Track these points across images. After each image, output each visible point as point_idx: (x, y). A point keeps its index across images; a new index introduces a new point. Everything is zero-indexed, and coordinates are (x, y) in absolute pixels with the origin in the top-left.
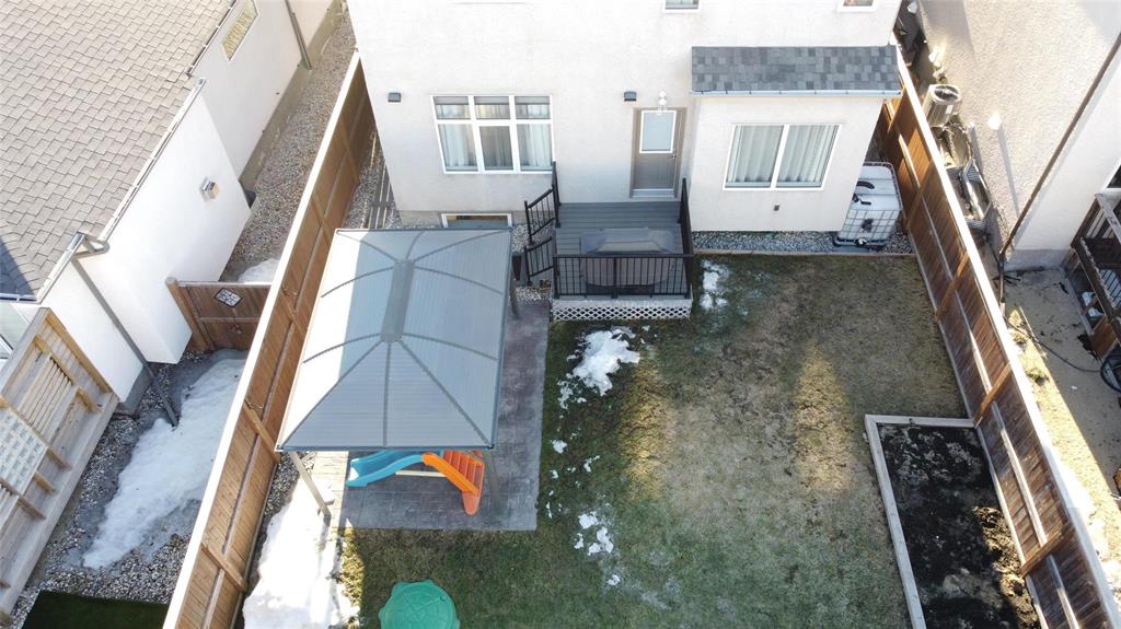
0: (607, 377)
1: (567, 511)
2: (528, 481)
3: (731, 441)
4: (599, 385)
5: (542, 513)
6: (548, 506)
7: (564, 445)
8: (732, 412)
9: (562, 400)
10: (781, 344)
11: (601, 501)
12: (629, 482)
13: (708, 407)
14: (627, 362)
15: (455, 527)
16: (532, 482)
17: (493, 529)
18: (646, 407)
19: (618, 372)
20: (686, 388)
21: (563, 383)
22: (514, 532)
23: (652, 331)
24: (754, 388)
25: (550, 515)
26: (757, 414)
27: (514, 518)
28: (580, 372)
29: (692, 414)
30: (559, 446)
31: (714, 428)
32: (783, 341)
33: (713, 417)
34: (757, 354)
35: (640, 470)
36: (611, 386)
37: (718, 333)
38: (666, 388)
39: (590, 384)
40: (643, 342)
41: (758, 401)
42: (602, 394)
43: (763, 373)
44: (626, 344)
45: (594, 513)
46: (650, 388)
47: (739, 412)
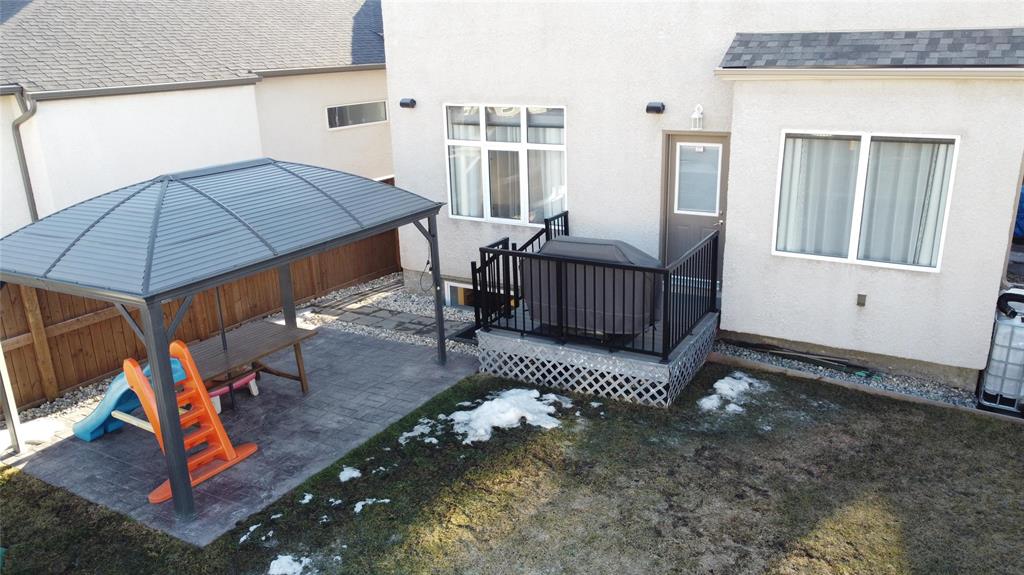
0: (490, 430)
1: (274, 543)
2: (265, 494)
3: (622, 551)
4: (471, 433)
5: (234, 534)
6: (252, 529)
7: (356, 474)
8: (655, 519)
9: (406, 434)
10: (810, 473)
11: (331, 550)
12: (401, 543)
13: (616, 501)
14: (535, 424)
15: (117, 508)
16: (270, 497)
17: (153, 526)
18: (516, 473)
19: (511, 429)
20: (598, 470)
21: (426, 421)
22: (172, 538)
23: (600, 408)
24: (718, 503)
25: (242, 539)
26: (700, 535)
27: (195, 525)
28: (459, 416)
29: (583, 499)
30: (348, 474)
31: (604, 527)
32: (815, 470)
33: (615, 514)
34: (755, 470)
35: (431, 536)
36: (486, 438)
37: (703, 433)
38: (566, 464)
39: (458, 429)
40: (578, 414)
41: (715, 520)
42: (467, 441)
43: (750, 493)
44: (552, 409)
45: (306, 561)
46: (542, 455)
47: (669, 521)
